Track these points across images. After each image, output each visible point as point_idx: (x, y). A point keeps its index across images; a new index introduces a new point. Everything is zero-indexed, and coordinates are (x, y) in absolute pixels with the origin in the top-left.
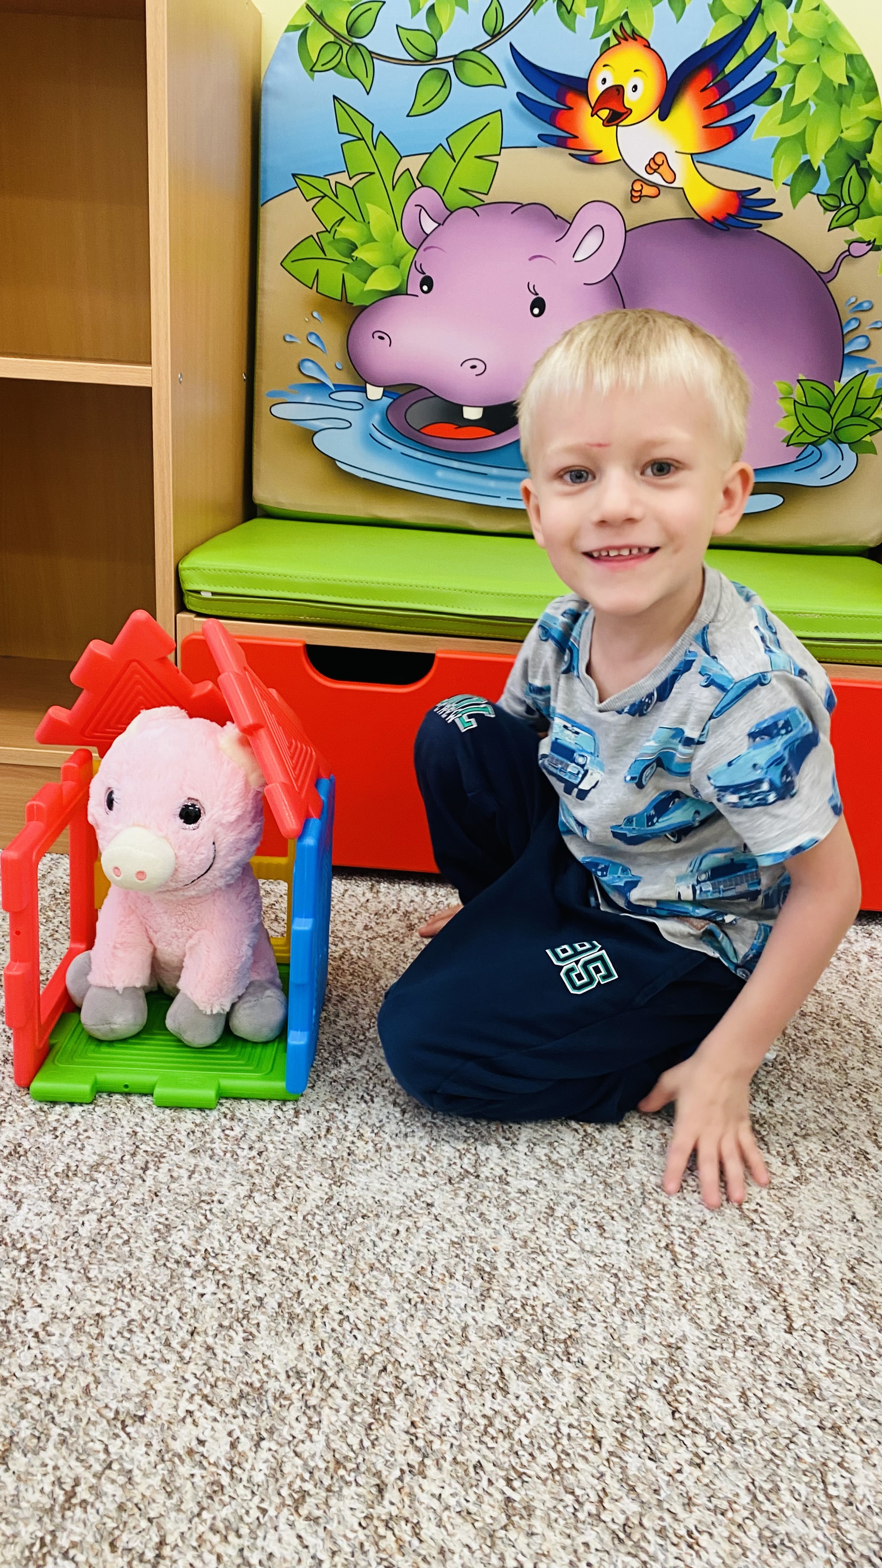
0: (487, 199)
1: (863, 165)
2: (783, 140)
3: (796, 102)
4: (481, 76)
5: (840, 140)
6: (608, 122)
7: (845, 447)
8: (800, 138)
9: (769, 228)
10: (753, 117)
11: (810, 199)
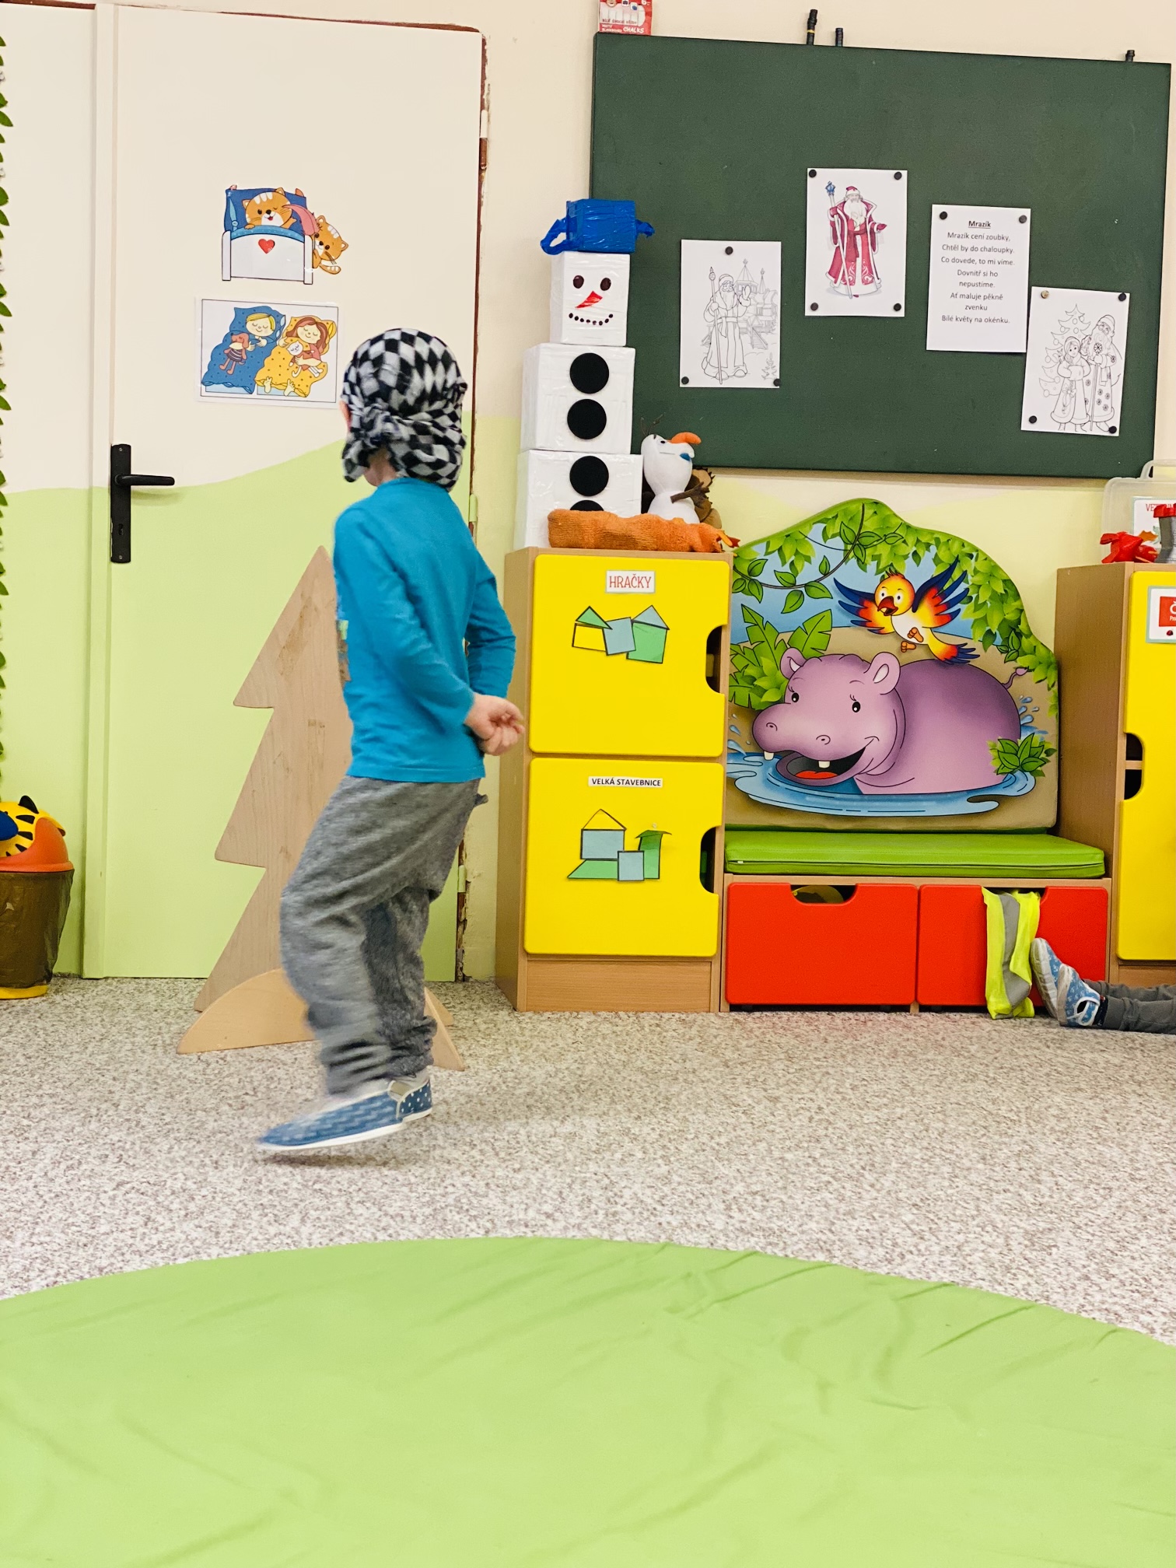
0: (826, 653)
1: (1017, 630)
2: (975, 621)
3: (981, 601)
4: (820, 594)
5: (1004, 620)
6: (886, 614)
7: (1028, 774)
8: (985, 619)
9: (973, 662)
10: (959, 610)
11: (992, 648)
